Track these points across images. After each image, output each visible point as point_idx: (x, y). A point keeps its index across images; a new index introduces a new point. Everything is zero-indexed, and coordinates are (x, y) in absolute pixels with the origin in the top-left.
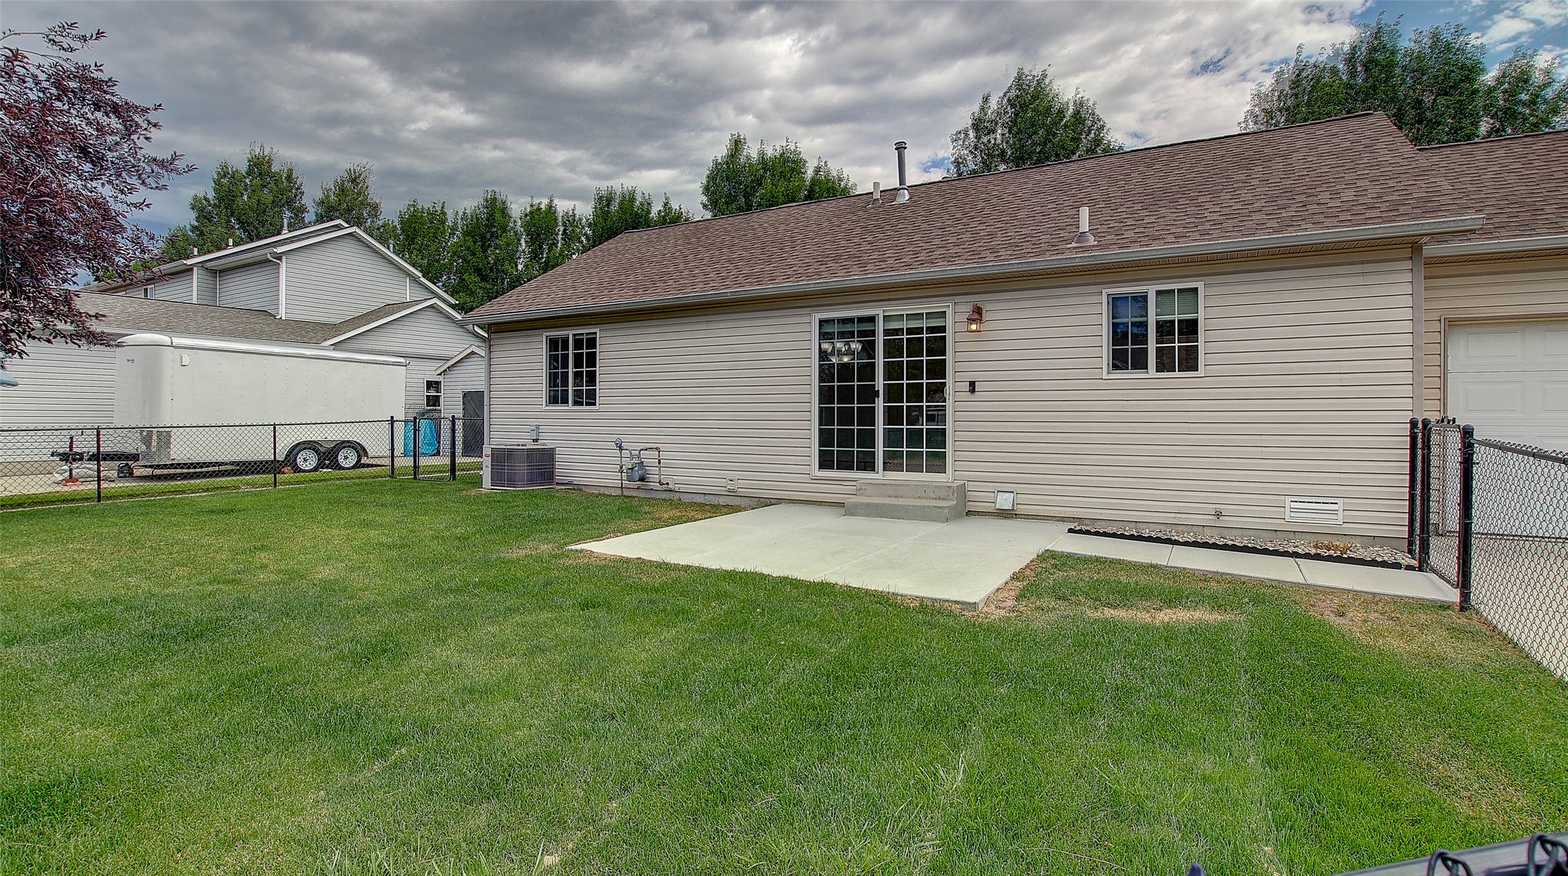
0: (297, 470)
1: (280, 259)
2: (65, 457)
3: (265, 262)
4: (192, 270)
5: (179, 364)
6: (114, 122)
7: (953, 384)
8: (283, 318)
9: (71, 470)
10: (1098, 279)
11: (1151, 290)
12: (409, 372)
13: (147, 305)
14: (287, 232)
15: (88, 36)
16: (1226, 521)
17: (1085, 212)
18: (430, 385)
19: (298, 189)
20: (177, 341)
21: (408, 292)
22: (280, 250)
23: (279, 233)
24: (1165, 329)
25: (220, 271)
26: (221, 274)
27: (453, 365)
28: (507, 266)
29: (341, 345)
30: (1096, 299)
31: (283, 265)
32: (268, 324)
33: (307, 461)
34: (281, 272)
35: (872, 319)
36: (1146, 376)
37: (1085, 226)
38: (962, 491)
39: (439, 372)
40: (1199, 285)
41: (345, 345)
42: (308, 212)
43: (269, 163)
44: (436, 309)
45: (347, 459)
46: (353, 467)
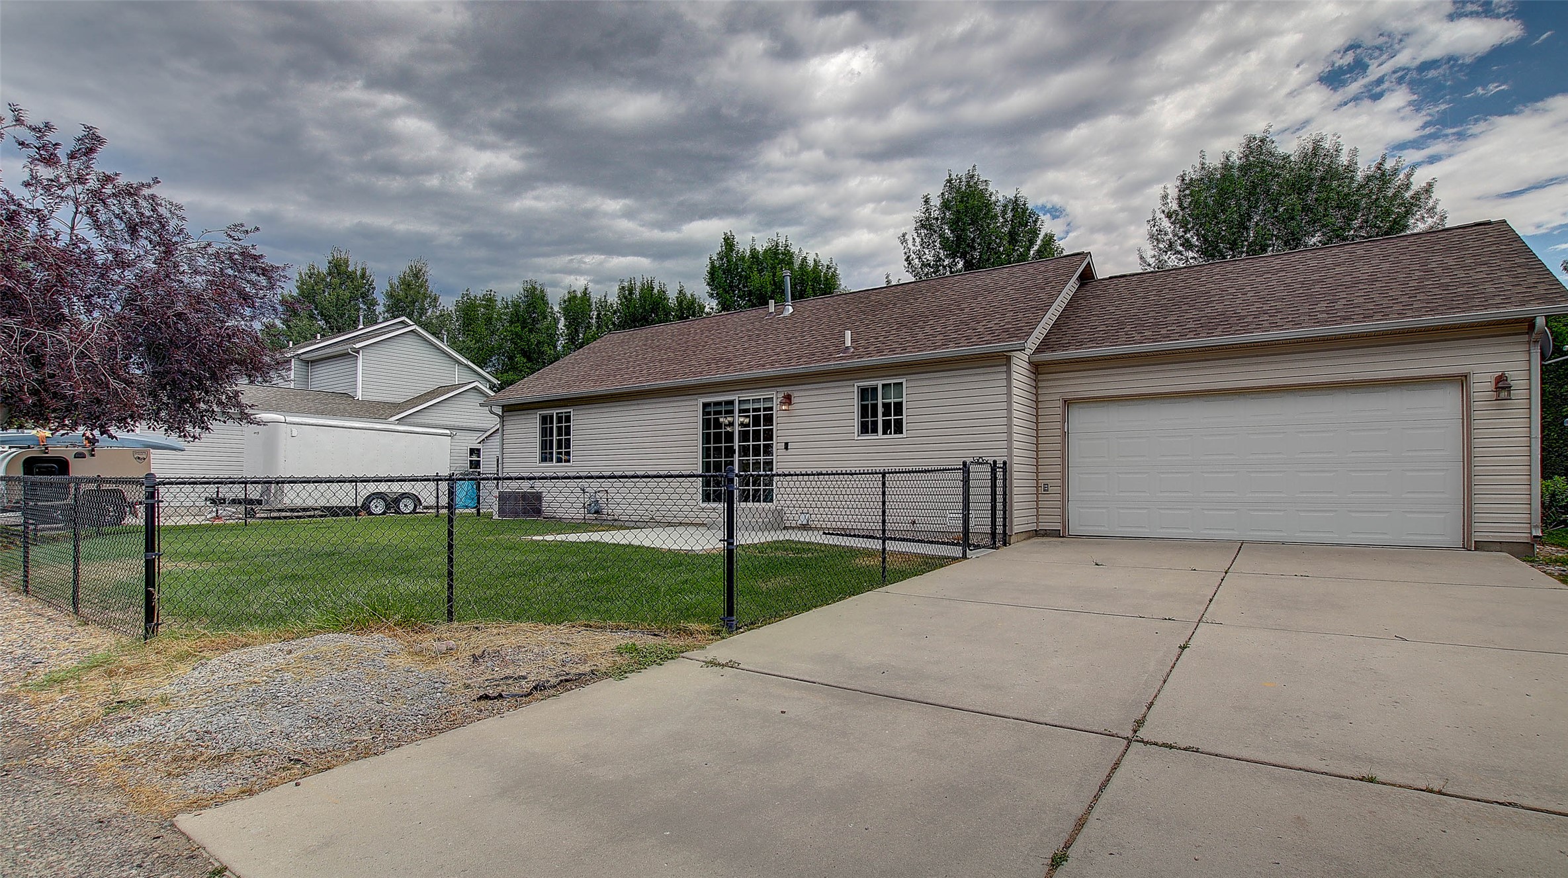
0: (370, 513)
1: (358, 353)
2: (213, 501)
3: (345, 355)
4: (291, 360)
5: (290, 435)
6: (263, 281)
7: (777, 444)
8: (360, 399)
9: (217, 511)
10: (852, 376)
11: (880, 383)
12: (453, 441)
13: (261, 390)
14: (363, 327)
15: (249, 230)
16: (918, 527)
17: (848, 333)
18: (473, 451)
19: (370, 285)
20: (289, 419)
21: (457, 375)
22: (358, 346)
23: (356, 328)
24: (886, 406)
25: (312, 362)
26: (312, 364)
27: (490, 436)
28: (545, 348)
29: (404, 420)
30: (850, 389)
31: (360, 357)
32: (349, 404)
33: (378, 507)
34: (358, 364)
35: (731, 403)
36: (877, 438)
37: (849, 343)
38: (779, 513)
39: (479, 441)
40: (903, 380)
41: (408, 420)
42: (379, 305)
43: (346, 263)
44: (478, 390)
45: (406, 506)
46: (410, 513)
